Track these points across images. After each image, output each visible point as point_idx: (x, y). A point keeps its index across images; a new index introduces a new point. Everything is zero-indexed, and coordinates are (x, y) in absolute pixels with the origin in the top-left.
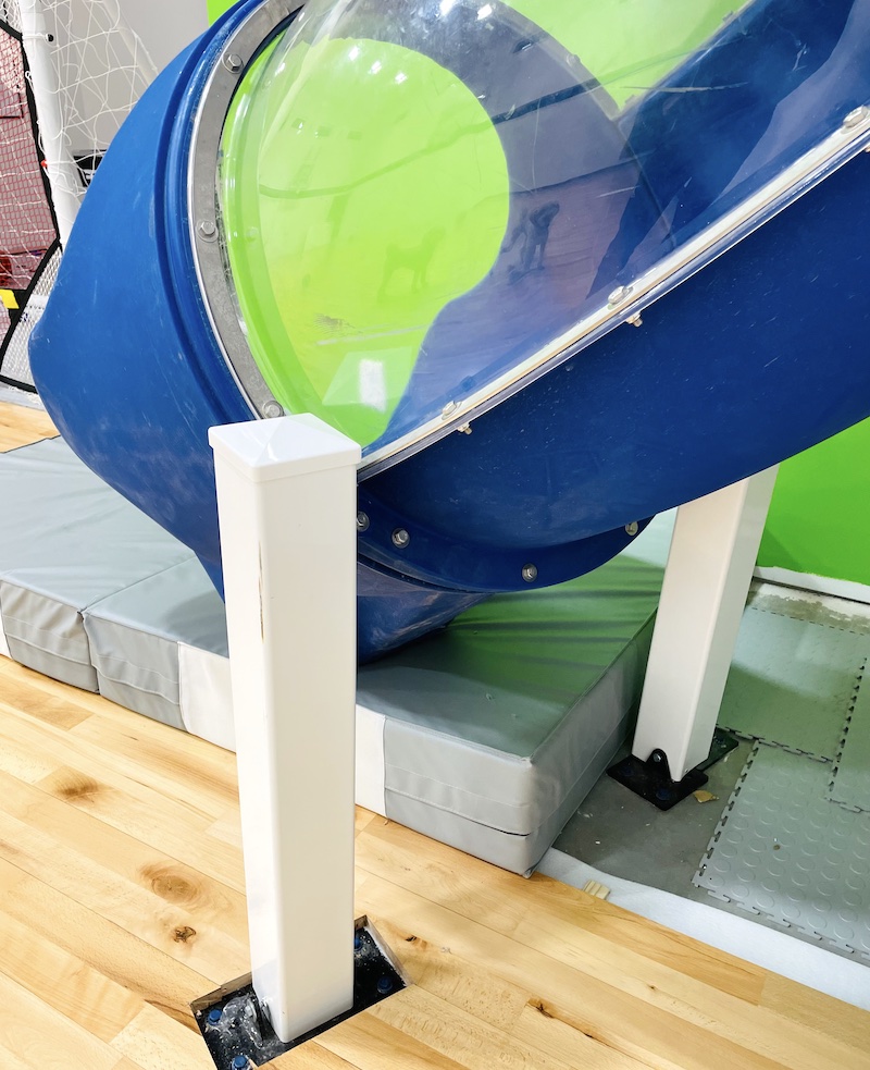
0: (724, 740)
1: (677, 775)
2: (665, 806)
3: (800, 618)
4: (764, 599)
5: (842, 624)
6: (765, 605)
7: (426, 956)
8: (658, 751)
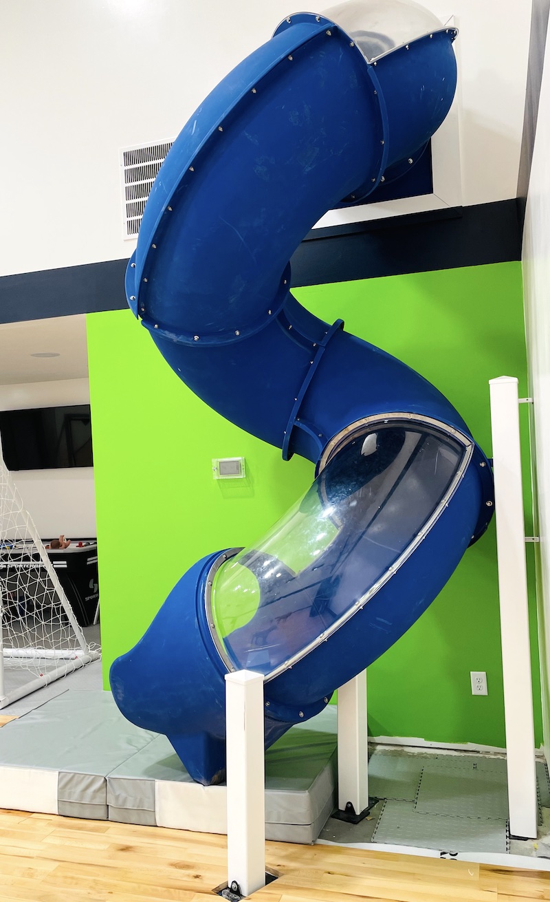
0: (373, 801)
1: (358, 813)
2: (356, 823)
3: (395, 756)
4: (380, 751)
5: (413, 756)
6: (380, 753)
7: (286, 868)
8: (349, 803)
